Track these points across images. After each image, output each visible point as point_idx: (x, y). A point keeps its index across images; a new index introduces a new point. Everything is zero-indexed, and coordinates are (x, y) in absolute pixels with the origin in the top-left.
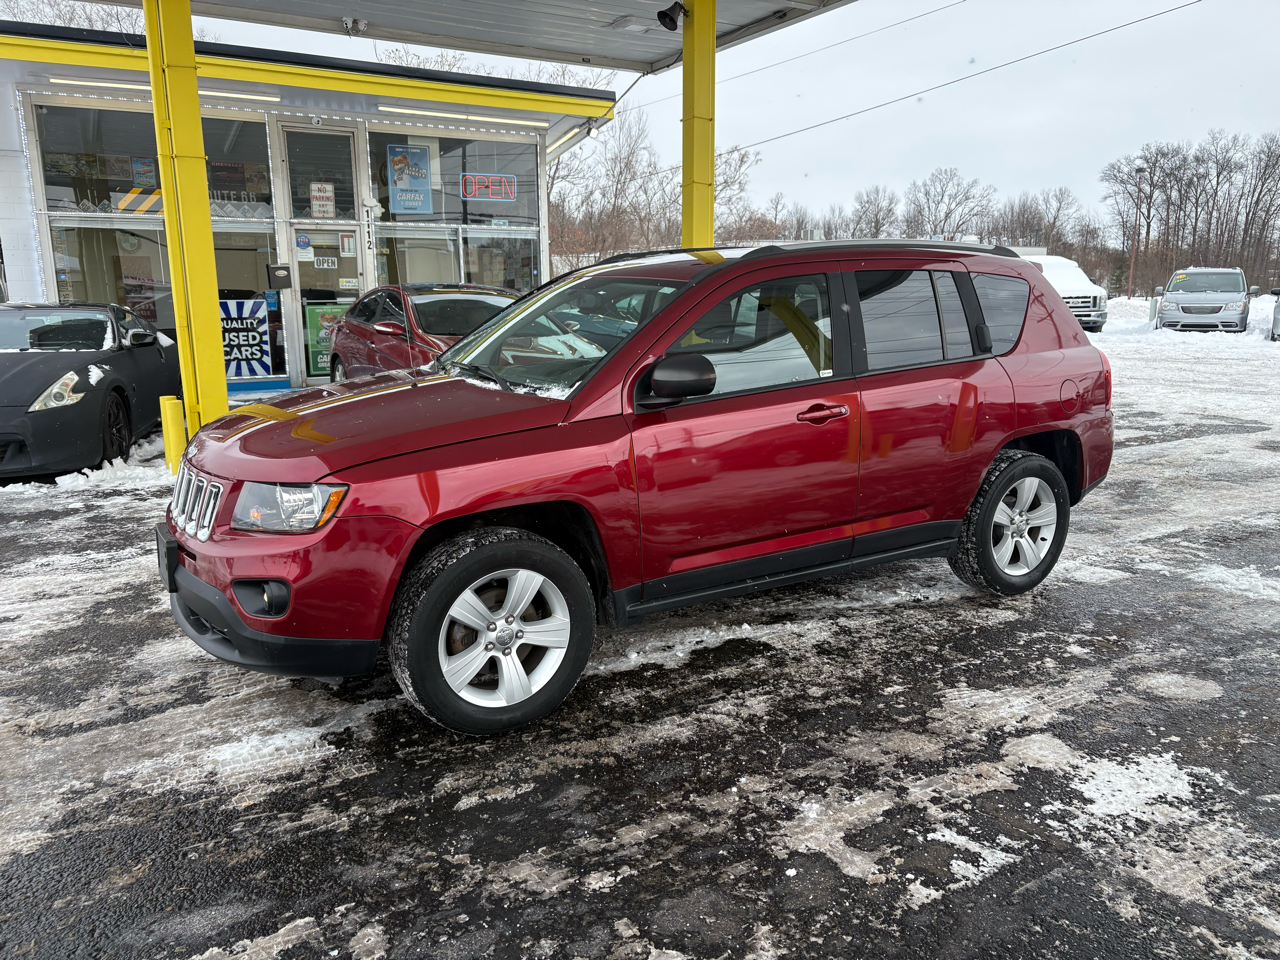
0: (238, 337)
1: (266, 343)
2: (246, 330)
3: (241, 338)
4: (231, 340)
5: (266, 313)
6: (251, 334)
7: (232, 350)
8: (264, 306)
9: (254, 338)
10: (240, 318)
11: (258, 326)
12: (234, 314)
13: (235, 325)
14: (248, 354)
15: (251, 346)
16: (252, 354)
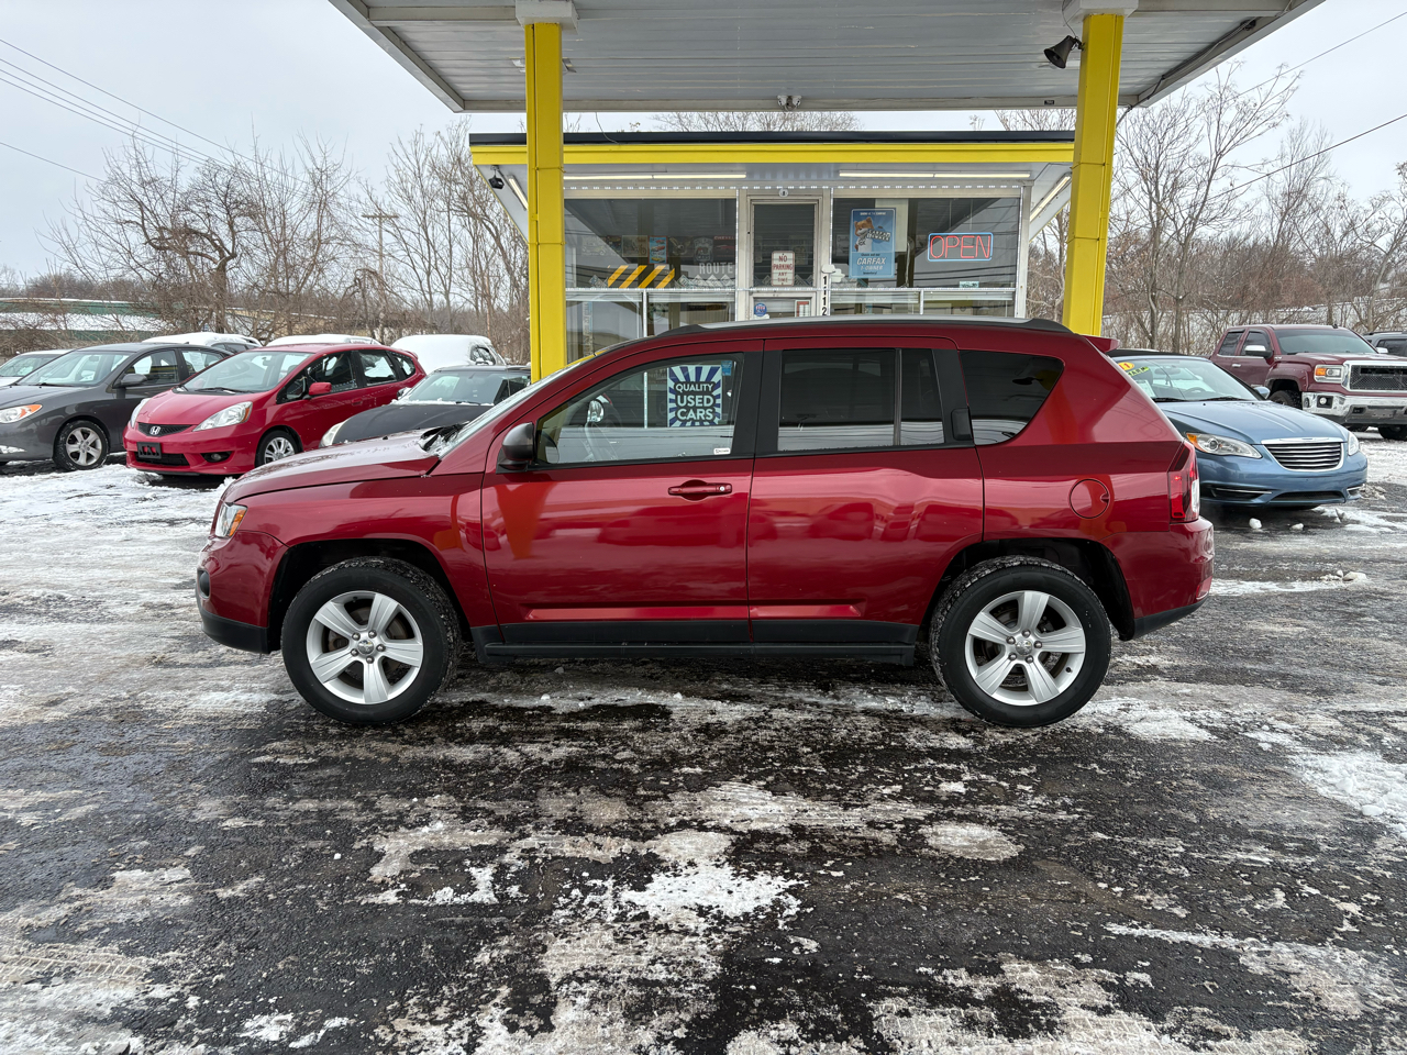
0: (694, 400)
1: (718, 406)
2: (703, 393)
3: (697, 401)
4: (688, 402)
5: (720, 378)
6: (706, 397)
7: (688, 411)
8: (720, 371)
9: (708, 401)
10: (698, 381)
11: (713, 389)
12: (693, 379)
13: (692, 388)
14: (702, 415)
15: (705, 408)
16: (705, 416)
